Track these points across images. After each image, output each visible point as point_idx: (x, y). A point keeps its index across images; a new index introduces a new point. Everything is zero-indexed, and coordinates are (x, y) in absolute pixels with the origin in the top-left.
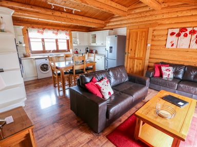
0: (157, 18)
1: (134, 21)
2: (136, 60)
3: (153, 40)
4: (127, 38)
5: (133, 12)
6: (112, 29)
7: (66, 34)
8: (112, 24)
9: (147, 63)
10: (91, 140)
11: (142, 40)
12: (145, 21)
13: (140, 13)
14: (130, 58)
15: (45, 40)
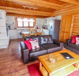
0: (77, 10)
1: (65, 12)
2: (65, 33)
3: (74, 22)
4: (61, 21)
5: (65, 7)
6: (54, 17)
7: (33, 19)
8: (55, 14)
9: (70, 35)
10: (21, 65)
11: (68, 22)
12: (71, 12)
13: (68, 7)
14: (62, 32)
15: (24, 22)
